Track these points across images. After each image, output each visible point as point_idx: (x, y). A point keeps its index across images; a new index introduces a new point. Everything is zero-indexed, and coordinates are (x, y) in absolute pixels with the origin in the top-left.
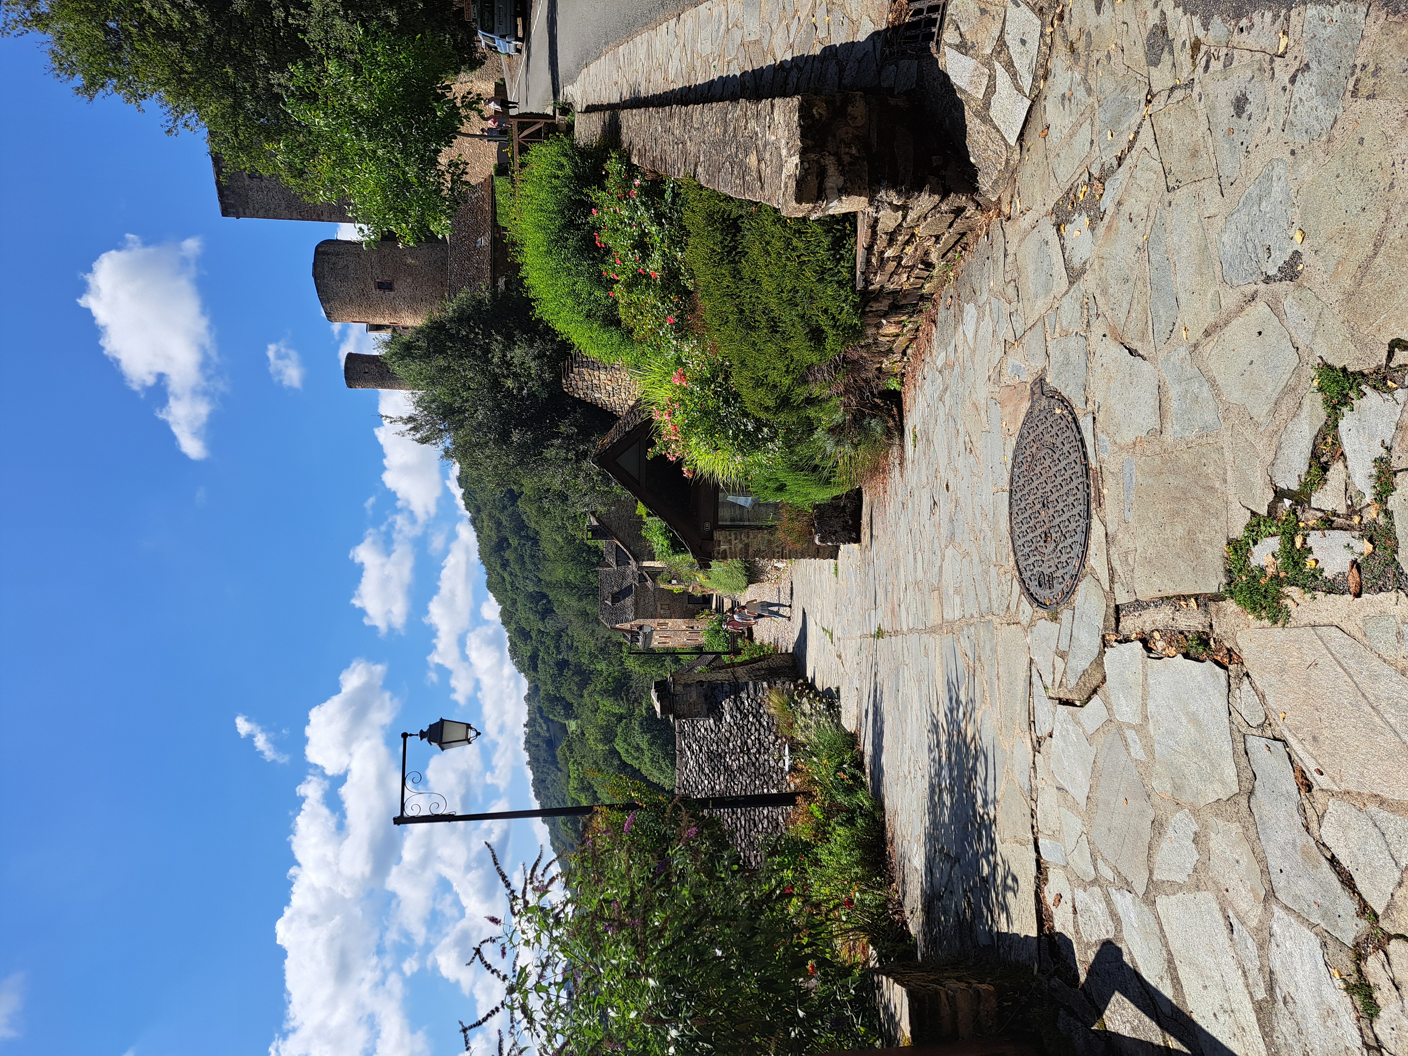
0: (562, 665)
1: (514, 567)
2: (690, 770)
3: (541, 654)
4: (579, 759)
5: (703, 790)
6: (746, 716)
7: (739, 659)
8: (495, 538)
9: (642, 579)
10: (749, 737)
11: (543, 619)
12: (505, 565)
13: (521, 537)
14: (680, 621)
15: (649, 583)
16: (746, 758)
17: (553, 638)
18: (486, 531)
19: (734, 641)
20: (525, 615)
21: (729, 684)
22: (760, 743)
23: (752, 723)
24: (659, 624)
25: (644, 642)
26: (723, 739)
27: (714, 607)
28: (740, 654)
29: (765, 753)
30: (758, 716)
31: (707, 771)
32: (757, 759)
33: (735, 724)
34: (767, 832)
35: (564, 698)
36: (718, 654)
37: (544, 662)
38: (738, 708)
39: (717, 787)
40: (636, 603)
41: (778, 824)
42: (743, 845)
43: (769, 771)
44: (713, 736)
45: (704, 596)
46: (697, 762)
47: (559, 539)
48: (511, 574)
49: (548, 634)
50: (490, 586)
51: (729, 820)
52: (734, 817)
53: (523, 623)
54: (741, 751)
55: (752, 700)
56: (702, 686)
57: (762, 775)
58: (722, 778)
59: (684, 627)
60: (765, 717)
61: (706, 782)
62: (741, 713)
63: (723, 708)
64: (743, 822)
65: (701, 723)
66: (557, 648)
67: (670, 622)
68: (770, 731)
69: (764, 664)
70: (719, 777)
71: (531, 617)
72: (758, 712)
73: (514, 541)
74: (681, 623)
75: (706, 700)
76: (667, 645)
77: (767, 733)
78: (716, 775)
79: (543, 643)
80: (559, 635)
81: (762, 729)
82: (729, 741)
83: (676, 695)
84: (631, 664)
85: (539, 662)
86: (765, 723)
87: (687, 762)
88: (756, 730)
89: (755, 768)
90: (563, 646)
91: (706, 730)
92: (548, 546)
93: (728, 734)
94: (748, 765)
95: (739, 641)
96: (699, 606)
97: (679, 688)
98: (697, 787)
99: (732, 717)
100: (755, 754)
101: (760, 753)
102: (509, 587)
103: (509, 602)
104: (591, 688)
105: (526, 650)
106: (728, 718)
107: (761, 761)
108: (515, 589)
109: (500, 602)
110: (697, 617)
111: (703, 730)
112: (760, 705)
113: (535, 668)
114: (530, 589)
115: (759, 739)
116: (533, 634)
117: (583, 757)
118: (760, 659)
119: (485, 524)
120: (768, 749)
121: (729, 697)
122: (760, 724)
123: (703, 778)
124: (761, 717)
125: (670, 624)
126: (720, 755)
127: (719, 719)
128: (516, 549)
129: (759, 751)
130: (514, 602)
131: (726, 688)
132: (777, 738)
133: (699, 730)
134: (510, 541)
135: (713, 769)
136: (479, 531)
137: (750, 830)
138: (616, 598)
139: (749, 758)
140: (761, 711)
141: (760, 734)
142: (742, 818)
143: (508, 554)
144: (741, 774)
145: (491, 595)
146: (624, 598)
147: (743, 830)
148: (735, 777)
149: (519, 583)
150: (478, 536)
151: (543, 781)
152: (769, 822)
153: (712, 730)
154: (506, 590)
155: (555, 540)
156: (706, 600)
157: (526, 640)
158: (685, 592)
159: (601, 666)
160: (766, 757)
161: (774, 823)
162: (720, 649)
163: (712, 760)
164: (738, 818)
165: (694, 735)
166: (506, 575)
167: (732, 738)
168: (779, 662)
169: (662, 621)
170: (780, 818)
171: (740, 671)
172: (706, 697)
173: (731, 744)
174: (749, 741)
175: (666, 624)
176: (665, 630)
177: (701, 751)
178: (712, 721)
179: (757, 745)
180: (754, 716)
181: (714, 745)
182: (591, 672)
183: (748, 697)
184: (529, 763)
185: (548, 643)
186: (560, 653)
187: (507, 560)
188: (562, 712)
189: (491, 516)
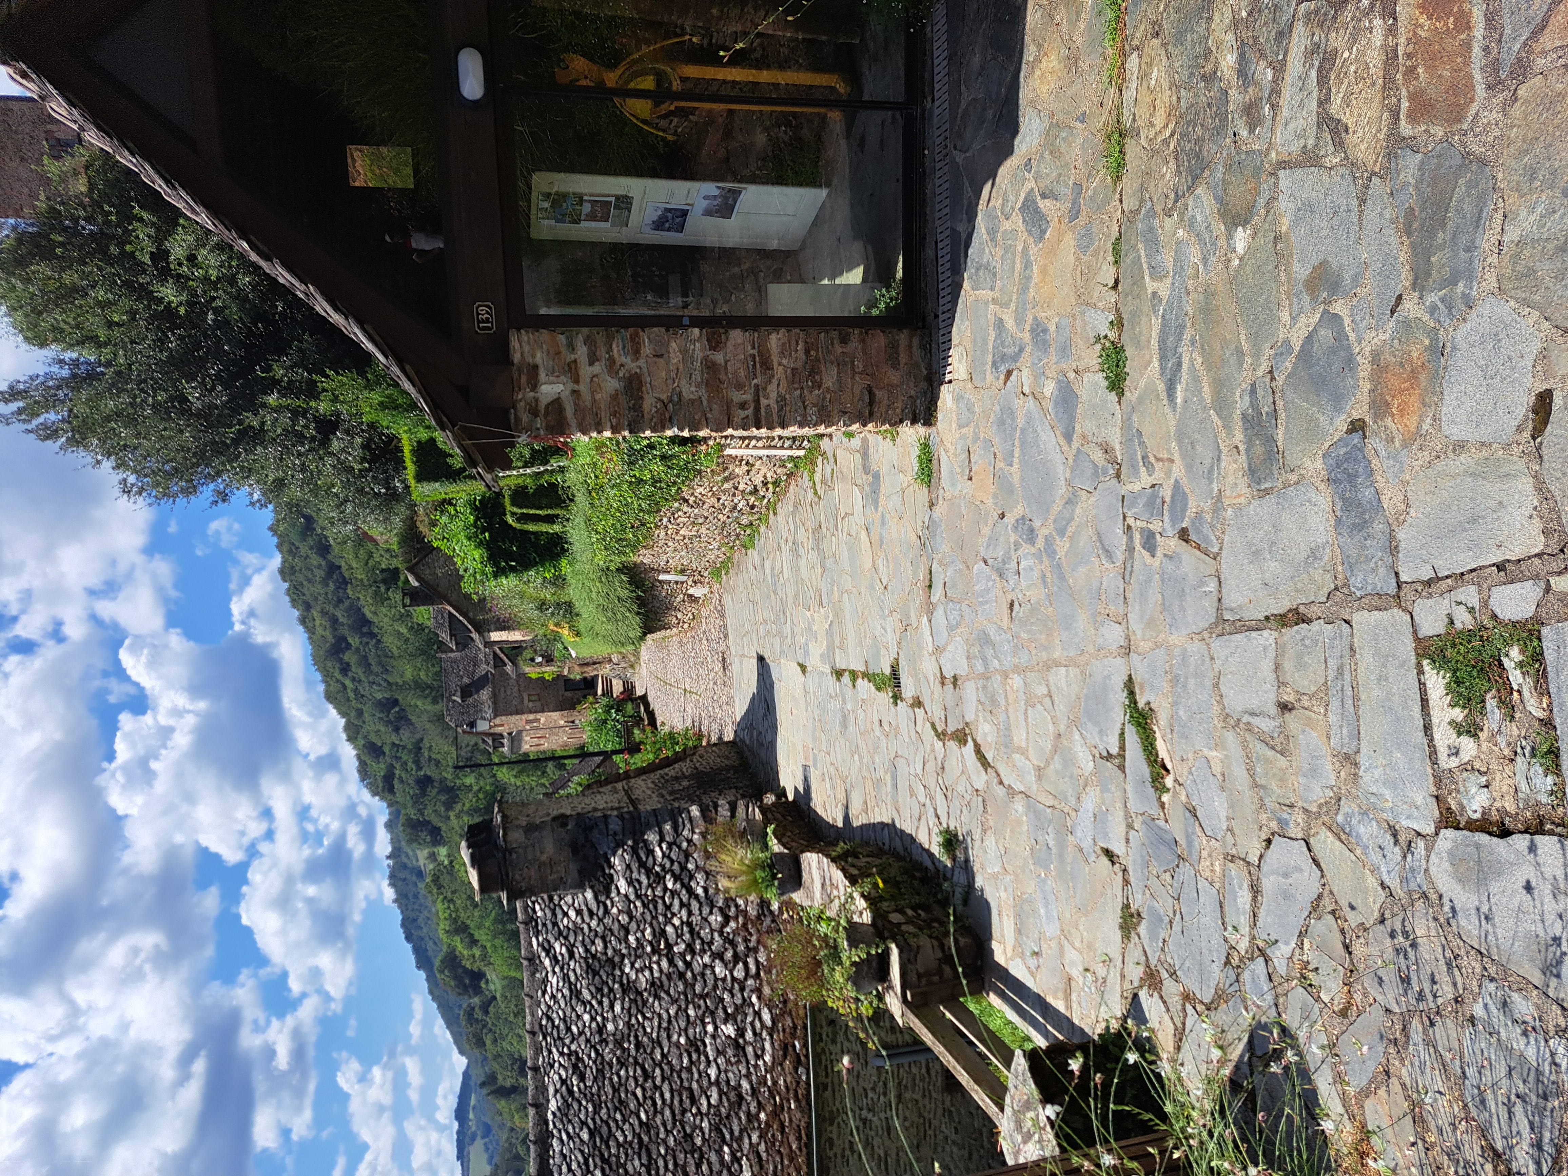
0: (425, 782)
1: (357, 671)
2: (553, 997)
3: (397, 772)
4: (449, 895)
5: (581, 1033)
6: (660, 879)
7: (640, 760)
8: (330, 639)
9: (498, 663)
10: (668, 921)
11: (397, 730)
12: (345, 669)
13: (363, 635)
14: (555, 715)
15: (509, 668)
16: (664, 964)
17: (410, 751)
18: (320, 631)
19: (629, 733)
20: (374, 726)
21: (621, 817)
22: (692, 931)
23: (673, 893)
24: (528, 722)
25: (512, 748)
26: (615, 928)
27: (600, 692)
28: (639, 750)
29: (703, 951)
30: (684, 877)
31: (586, 994)
32: (688, 965)
33: (638, 897)
34: (718, 1114)
35: (429, 822)
36: (607, 755)
37: (401, 780)
38: (642, 865)
39: (610, 1027)
40: (494, 696)
41: (740, 1097)
42: (671, 1142)
43: (715, 987)
44: (594, 924)
45: (585, 679)
46: (566, 978)
47: (404, 631)
48: (353, 680)
49: (404, 747)
50: (330, 697)
51: (639, 1092)
52: (649, 1085)
53: (373, 738)
54: (654, 951)
55: (670, 845)
56: (564, 825)
57: (703, 997)
58: (618, 1008)
59: (562, 723)
60: (700, 877)
61: (586, 1017)
62: (649, 872)
63: (611, 867)
64: (667, 1096)
65: (569, 899)
66: (417, 762)
67: (543, 718)
68: (712, 906)
69: (685, 767)
70: (612, 1007)
71: (382, 729)
72: (683, 868)
73: (354, 641)
74: (557, 718)
75: (575, 852)
76: (542, 748)
77: (706, 910)
78: (606, 1001)
79: (398, 758)
80: (418, 748)
81: (695, 905)
82: (627, 932)
83: (511, 851)
84: (504, 775)
85: (396, 781)
86: (700, 891)
87: (545, 981)
88: (682, 905)
89: (686, 983)
90: (423, 761)
91: (579, 912)
92: (391, 639)
93: (624, 919)
94: (669, 977)
95: (636, 731)
96: (579, 694)
97: (516, 836)
98: (568, 1029)
99: (630, 883)
100: (682, 955)
101: (693, 952)
102: (352, 695)
103: (353, 714)
104: (458, 807)
105: (379, 768)
106: (622, 885)
107: (697, 969)
108: (359, 696)
109: (343, 714)
110: (578, 707)
111: (572, 914)
112: (687, 855)
113: (391, 790)
114: (379, 696)
115: (689, 924)
116: (386, 749)
117: (454, 892)
118: (678, 758)
119: (317, 622)
120: (711, 943)
121: (620, 844)
122: (691, 892)
123: (580, 1009)
124: (692, 877)
125: (543, 720)
126: (610, 961)
127: (605, 887)
128: (358, 649)
129: (690, 948)
130: (360, 713)
131: (615, 825)
132: (727, 919)
133: (566, 914)
134: (350, 640)
135: (599, 990)
136: (311, 631)
137: (684, 1112)
138: (467, 692)
139: (671, 962)
140: (691, 866)
141: (690, 914)
142: (666, 1088)
143: (347, 657)
144: (657, 997)
145: (330, 706)
146: (477, 692)
147: (667, 1112)
148: (644, 1003)
149: (365, 689)
150: (310, 638)
151: (415, 920)
152: (721, 1093)
153: (591, 914)
154: (348, 700)
155: (399, 632)
156: (589, 684)
157: (378, 757)
158: (559, 677)
159: (470, 780)
160: (707, 959)
161: (732, 1095)
162: (609, 747)
163: (596, 973)
164: (656, 1087)
165: (555, 924)
166: (347, 682)
167: (633, 926)
168: (713, 760)
169: (531, 717)
170: (745, 1085)
171: (642, 787)
172: (575, 848)
173: (631, 938)
174: (669, 929)
175: (538, 720)
176: (537, 728)
177: (571, 955)
178: (589, 895)
179: (687, 937)
180: (676, 878)
181: (598, 941)
182: (459, 788)
183: (662, 840)
184: (395, 901)
185: (405, 758)
186: (420, 769)
187: (348, 664)
188: (428, 838)
189: (324, 613)
